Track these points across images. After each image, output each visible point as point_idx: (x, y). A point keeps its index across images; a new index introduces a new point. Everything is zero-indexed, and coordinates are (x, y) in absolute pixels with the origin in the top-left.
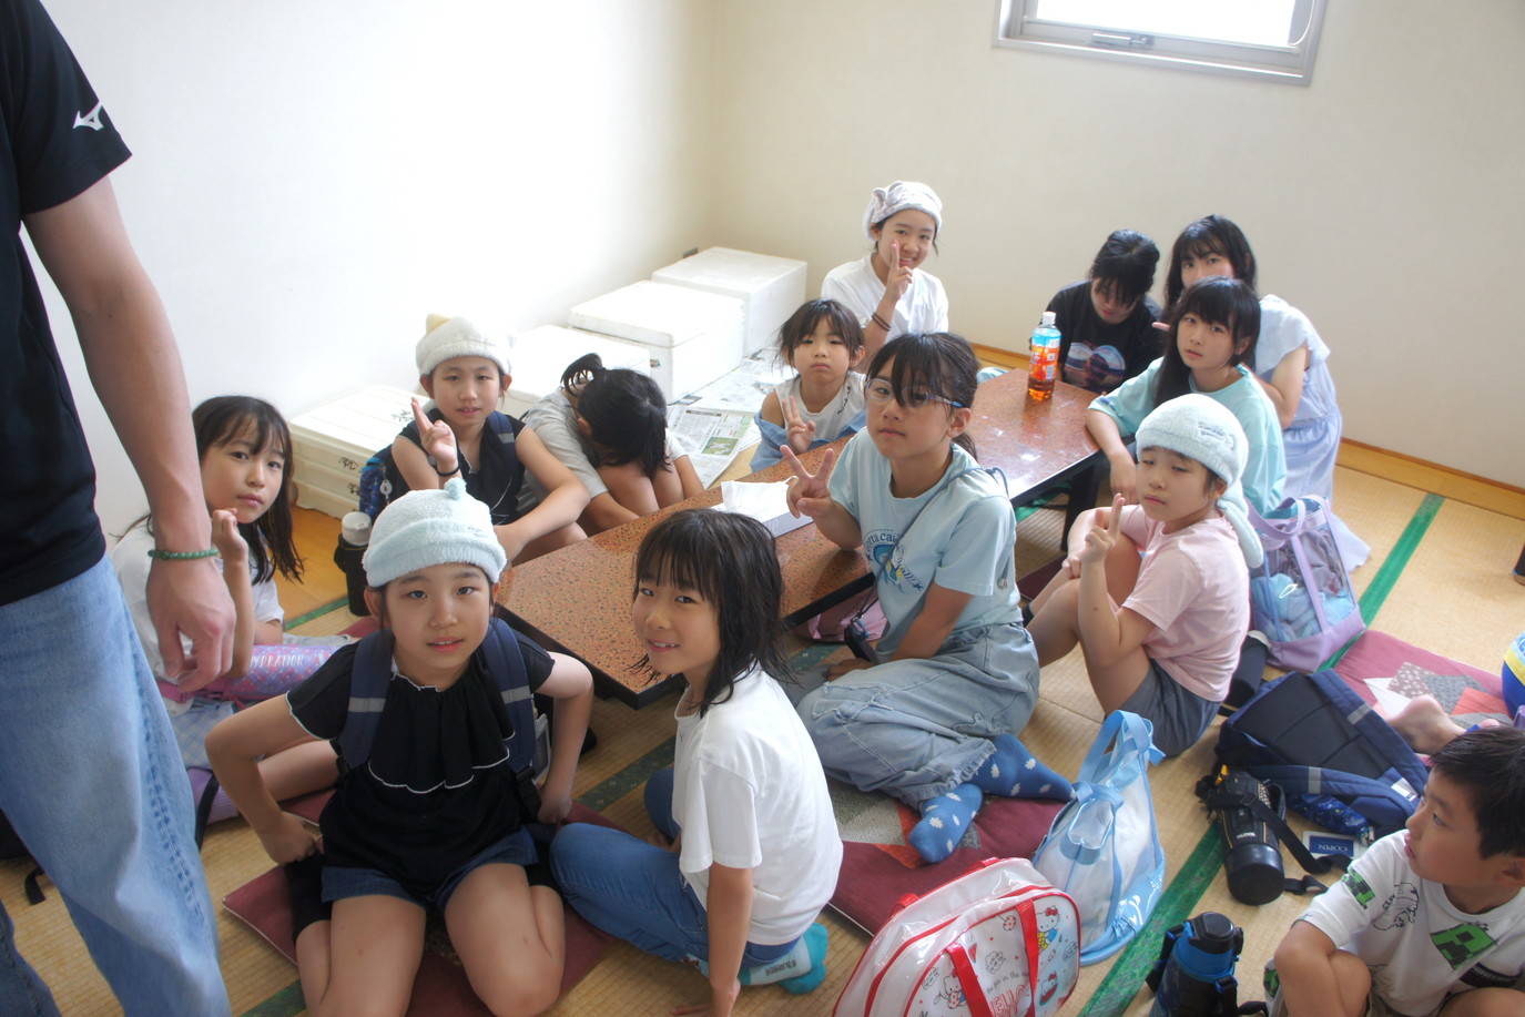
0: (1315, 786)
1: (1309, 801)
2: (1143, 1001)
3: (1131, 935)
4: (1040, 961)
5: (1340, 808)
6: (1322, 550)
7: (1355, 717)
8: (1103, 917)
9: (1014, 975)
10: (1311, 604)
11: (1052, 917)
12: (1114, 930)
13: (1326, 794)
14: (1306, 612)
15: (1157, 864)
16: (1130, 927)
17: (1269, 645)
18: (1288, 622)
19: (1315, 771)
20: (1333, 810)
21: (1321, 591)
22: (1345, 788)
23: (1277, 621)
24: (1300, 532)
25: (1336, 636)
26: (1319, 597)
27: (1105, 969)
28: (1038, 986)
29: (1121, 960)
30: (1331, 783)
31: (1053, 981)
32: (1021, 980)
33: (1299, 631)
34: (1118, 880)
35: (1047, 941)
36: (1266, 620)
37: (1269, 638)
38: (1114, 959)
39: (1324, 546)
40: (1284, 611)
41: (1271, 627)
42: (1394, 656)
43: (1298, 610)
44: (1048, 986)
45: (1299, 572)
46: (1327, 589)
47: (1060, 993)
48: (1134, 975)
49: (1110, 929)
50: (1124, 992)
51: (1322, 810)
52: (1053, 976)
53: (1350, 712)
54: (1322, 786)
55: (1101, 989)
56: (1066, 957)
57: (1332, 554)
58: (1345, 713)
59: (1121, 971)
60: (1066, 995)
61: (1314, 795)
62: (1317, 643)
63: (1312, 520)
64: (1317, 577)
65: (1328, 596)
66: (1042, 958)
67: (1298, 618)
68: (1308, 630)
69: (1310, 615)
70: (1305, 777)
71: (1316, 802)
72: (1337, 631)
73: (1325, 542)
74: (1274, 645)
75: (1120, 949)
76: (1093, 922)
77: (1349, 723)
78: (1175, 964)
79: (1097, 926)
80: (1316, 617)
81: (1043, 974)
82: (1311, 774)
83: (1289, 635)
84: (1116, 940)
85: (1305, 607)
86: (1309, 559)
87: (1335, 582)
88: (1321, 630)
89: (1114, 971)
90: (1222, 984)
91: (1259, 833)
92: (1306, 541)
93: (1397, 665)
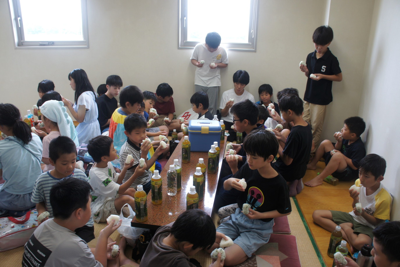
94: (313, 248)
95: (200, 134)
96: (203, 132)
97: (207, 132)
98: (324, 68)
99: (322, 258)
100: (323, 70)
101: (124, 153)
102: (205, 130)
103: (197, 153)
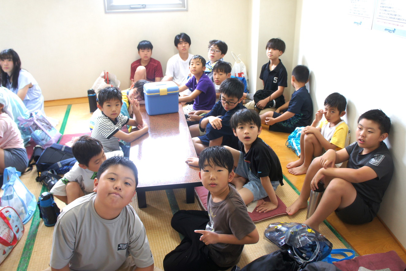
0: (60, 166)
1: (61, 169)
2: (42, 222)
3: (33, 213)
4: (10, 223)
5: (67, 167)
6: (43, 121)
7: (63, 149)
8: (24, 211)
9: (5, 229)
10: (46, 134)
11: (8, 213)
12: (29, 214)
13: (63, 166)
14: (45, 136)
15: (33, 197)
16: (32, 211)
17: (41, 147)
18: (43, 140)
19: (59, 163)
20: (66, 168)
21: (47, 130)
22: (66, 163)
23: (40, 141)
24: (36, 119)
25: (55, 138)
26: (47, 131)
27: (31, 222)
28: (13, 229)
29: (34, 218)
30: (63, 163)
31: (17, 227)
32: (7, 229)
33: (46, 141)
34: (23, 202)
35: (9, 218)
36: (38, 142)
37: (41, 145)
38: (32, 219)
39: (43, 120)
40: (41, 138)
41: (40, 143)
42: (69, 137)
43: (44, 136)
44: (16, 229)
45: (40, 128)
46: (48, 129)
47: (21, 230)
48: (38, 219)
49: (28, 214)
50: (37, 223)
51: (64, 169)
52: (16, 226)
53: (61, 149)
54: (62, 165)
55: (31, 226)
56: (17, 221)
57: (46, 121)
58: (60, 150)
59: (35, 220)
60: (23, 230)
61: (61, 168)
62: (51, 141)
63: (38, 115)
64: (45, 127)
65: (49, 131)
66: (10, 222)
67: (44, 138)
68: (48, 139)
69: (47, 136)
70: (57, 165)
71: (62, 169)
72: (55, 137)
73: (43, 119)
74: (42, 146)
75: (32, 216)
76: (22, 213)
77: (62, 151)
78: (42, 207)
79: (24, 214)
80: (48, 136)
81: (13, 226)
82: (58, 164)
83: (44, 142)
84: (30, 215)
85: (45, 135)
86: (41, 124)
87: (50, 127)
88: (51, 138)
89: (33, 221)
90: (53, 205)
91: (52, 179)
92: (38, 121)
93: (71, 138)
94: (287, 183)
95: (158, 96)
96: (161, 94)
97: (166, 93)
98: (276, 79)
99: (297, 190)
100: (275, 81)
101: (100, 124)
102: (163, 91)
103: (157, 116)
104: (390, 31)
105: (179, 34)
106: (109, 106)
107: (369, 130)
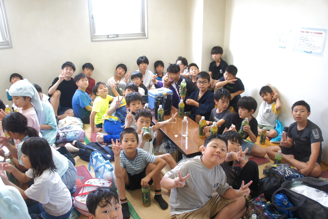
100: (221, 72)
104: (307, 52)
105: (142, 56)
106: (134, 104)
107: (302, 110)
